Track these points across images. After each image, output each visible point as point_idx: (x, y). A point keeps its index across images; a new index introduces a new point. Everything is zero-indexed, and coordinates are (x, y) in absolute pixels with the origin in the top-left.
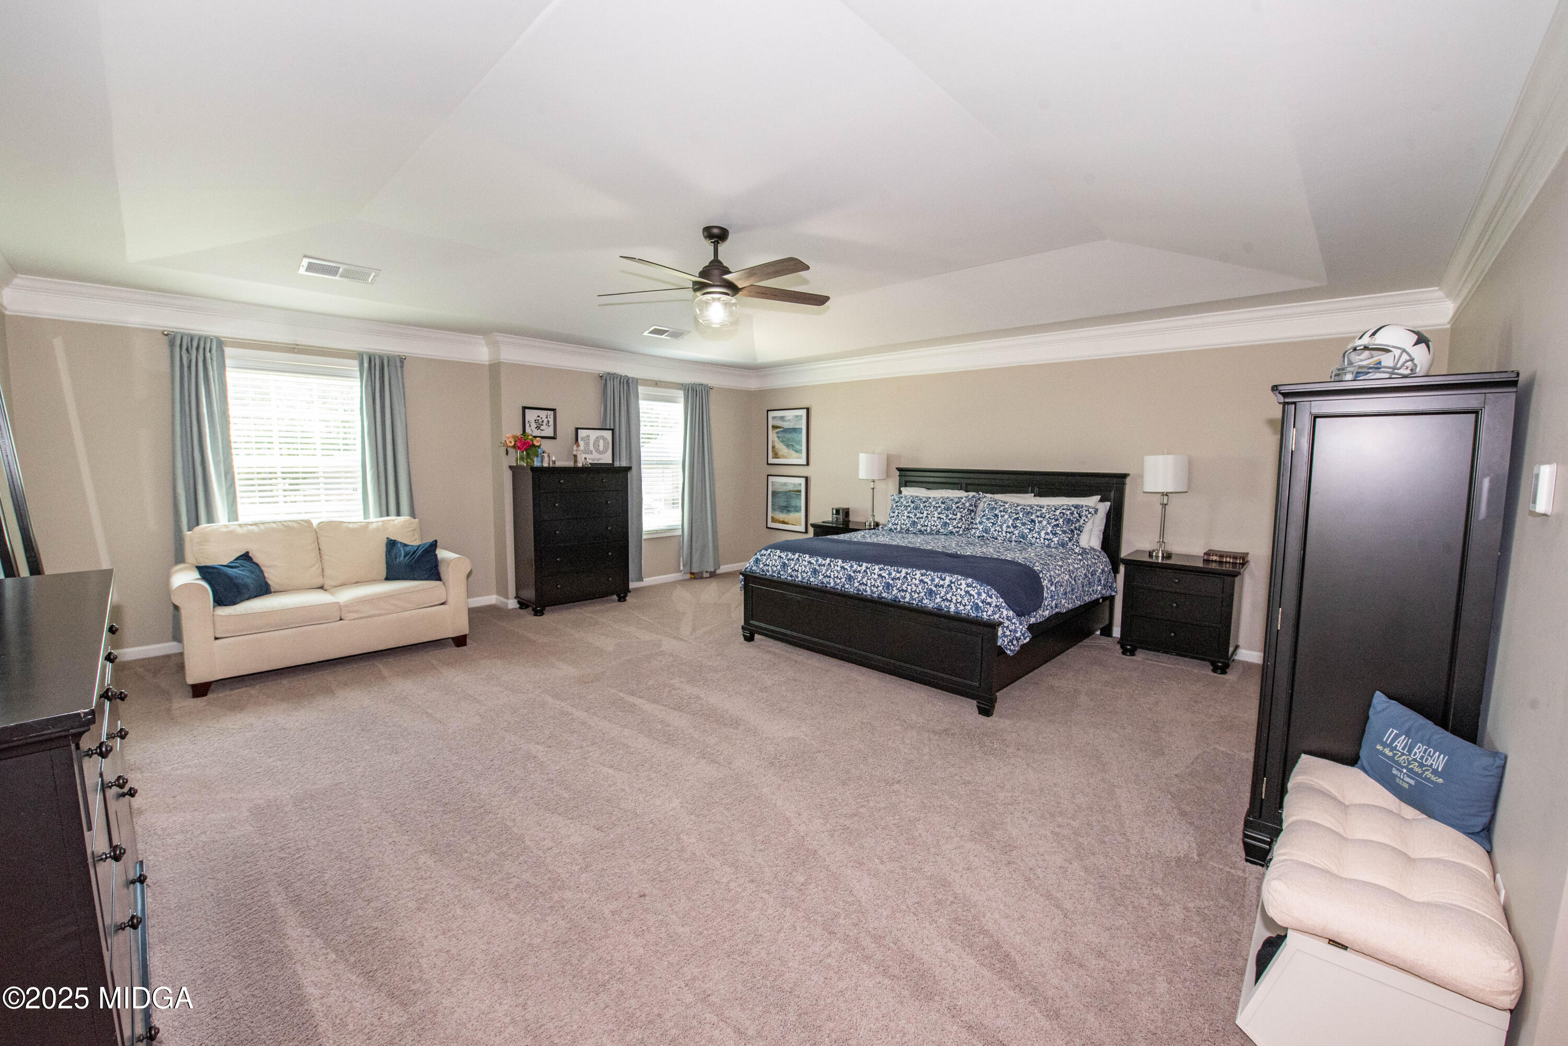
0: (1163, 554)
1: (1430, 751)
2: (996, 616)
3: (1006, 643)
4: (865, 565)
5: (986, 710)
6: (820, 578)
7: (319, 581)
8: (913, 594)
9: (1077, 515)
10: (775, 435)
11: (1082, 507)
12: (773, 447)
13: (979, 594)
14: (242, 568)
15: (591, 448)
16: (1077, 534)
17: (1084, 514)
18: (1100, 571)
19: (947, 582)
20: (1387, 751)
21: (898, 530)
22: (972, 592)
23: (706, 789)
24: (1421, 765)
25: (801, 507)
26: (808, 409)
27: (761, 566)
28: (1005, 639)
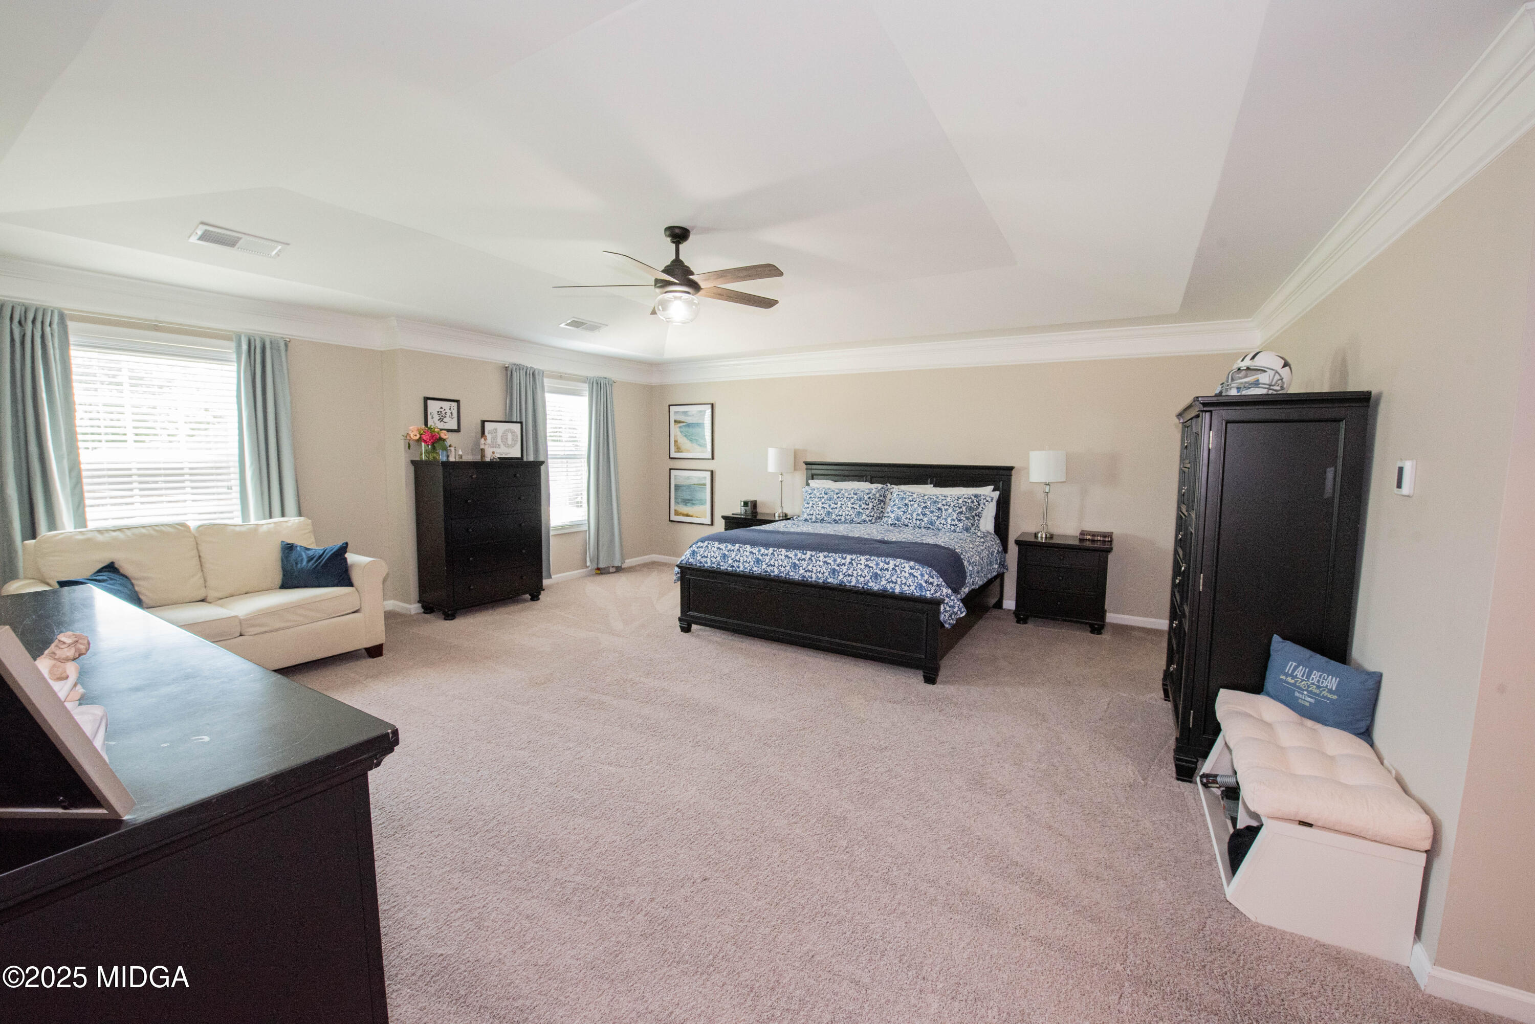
0: (1046, 535)
1: (1325, 676)
2: (939, 594)
3: (947, 618)
4: (809, 553)
5: (930, 679)
6: (763, 567)
7: (201, 594)
8: (859, 578)
9: (977, 503)
10: (678, 430)
11: (980, 496)
12: (676, 441)
13: (922, 575)
14: (111, 582)
15: (499, 441)
16: (977, 520)
17: (982, 502)
18: (996, 551)
19: (891, 566)
20: (1290, 680)
21: (814, 520)
22: (915, 574)
23: (715, 774)
24: (1318, 687)
25: (706, 500)
26: (712, 406)
27: (699, 558)
28: (946, 614)
